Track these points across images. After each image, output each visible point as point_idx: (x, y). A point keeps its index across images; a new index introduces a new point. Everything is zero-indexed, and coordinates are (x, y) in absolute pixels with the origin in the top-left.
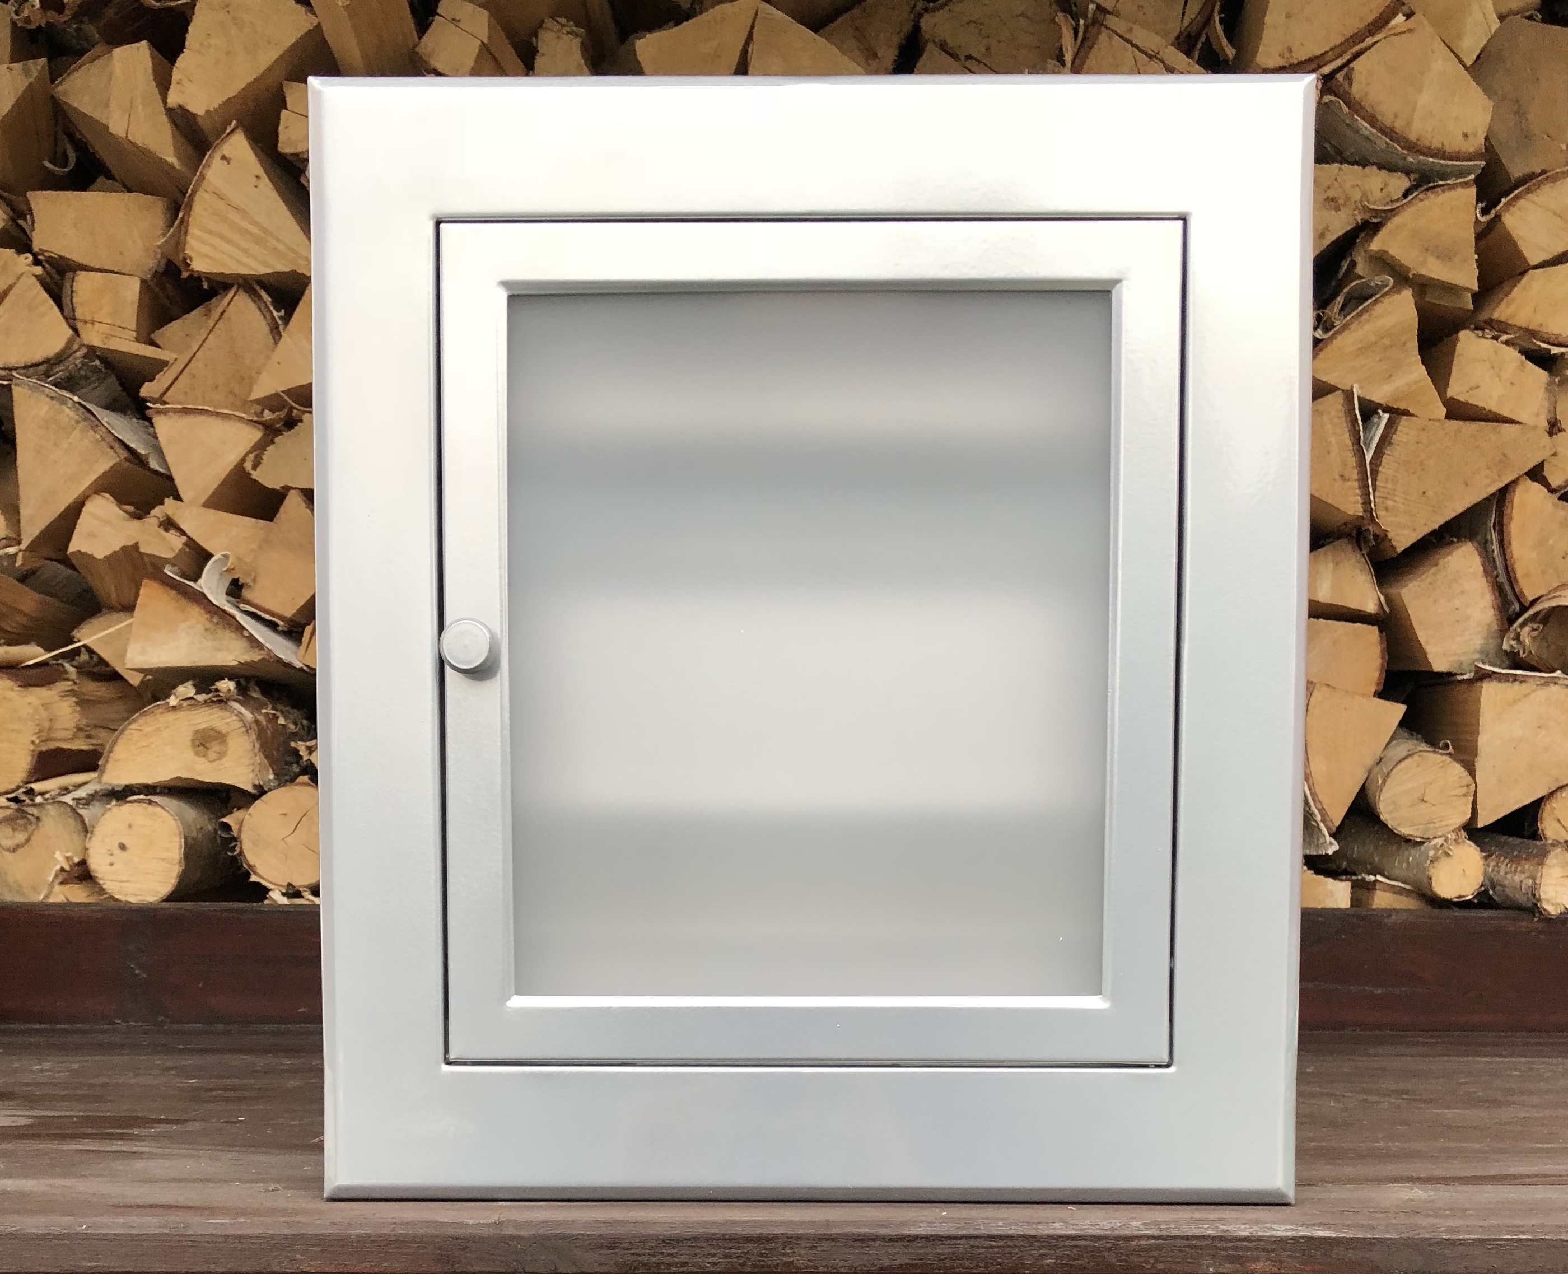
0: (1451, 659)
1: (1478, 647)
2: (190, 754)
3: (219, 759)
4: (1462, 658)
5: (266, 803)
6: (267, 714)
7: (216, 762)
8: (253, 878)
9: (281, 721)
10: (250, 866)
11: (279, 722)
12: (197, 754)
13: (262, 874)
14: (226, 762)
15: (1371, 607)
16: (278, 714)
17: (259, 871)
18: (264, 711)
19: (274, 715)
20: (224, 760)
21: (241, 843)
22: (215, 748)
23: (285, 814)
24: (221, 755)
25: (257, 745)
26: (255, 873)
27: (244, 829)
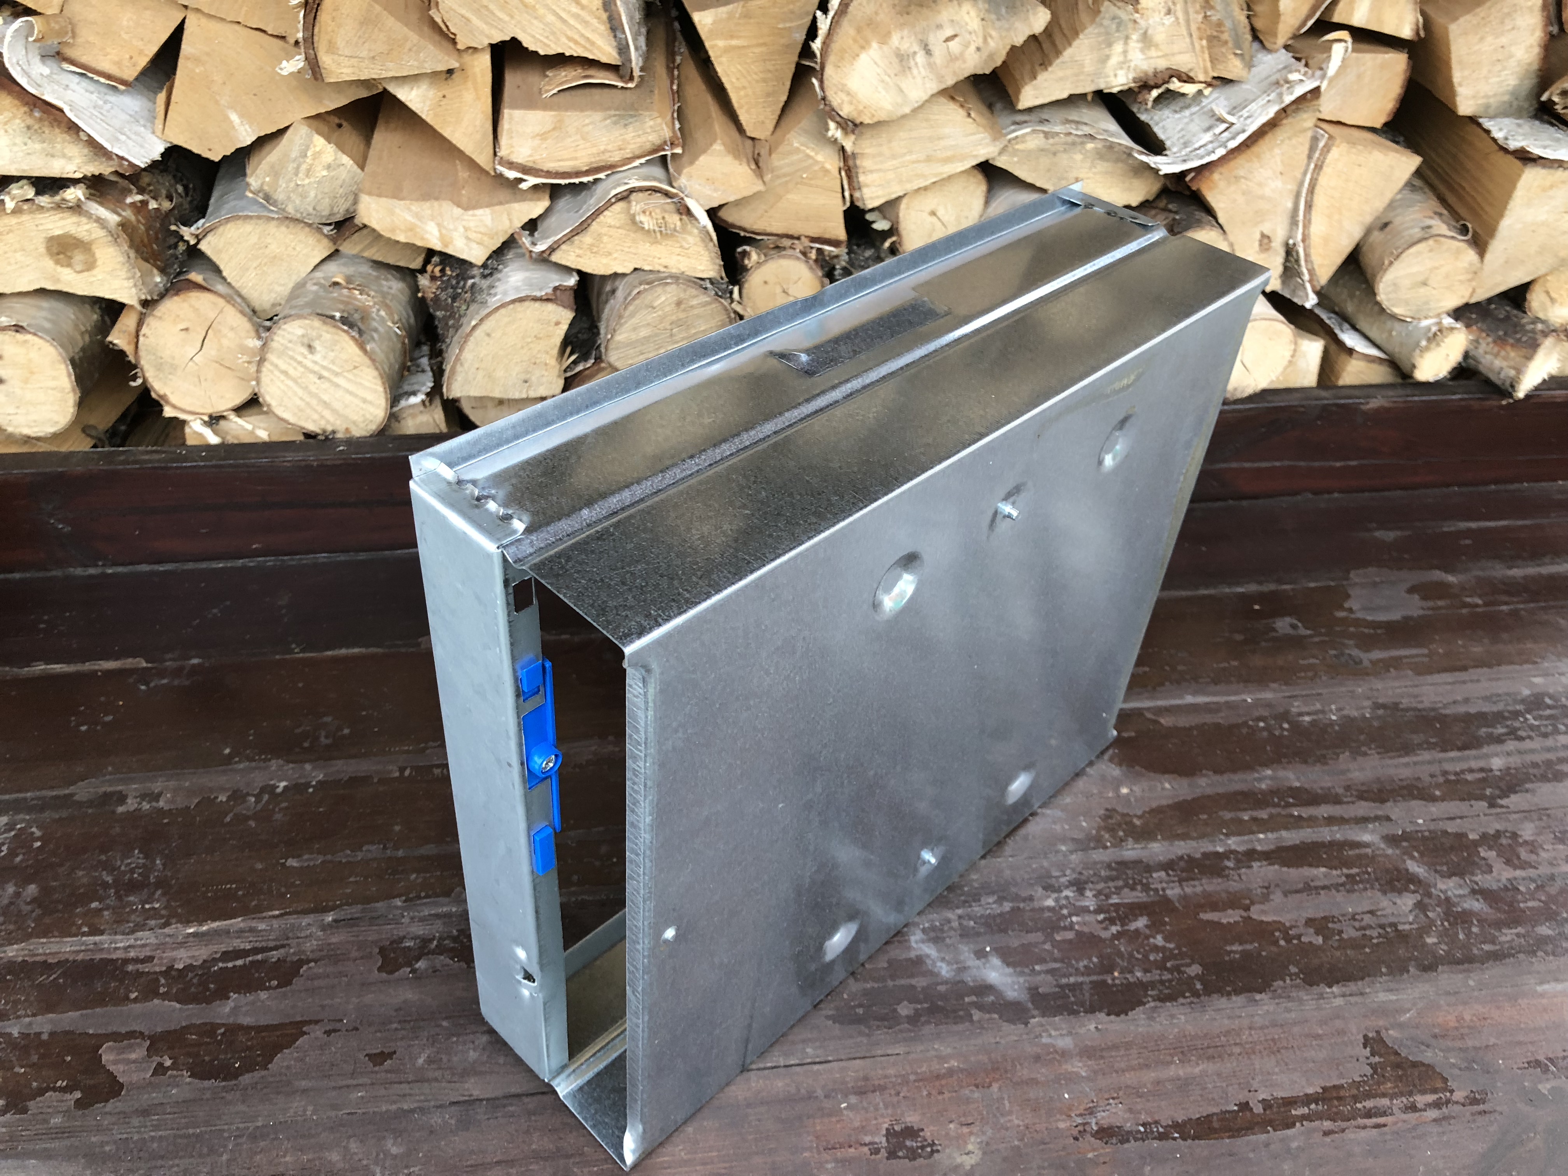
0: (1480, 102)
1: (1510, 88)
2: (49, 263)
3: (88, 270)
4: (1492, 100)
5: (160, 318)
6: (133, 204)
7: (86, 274)
8: (168, 412)
9: (153, 205)
10: (159, 396)
11: (150, 207)
12: (57, 262)
13: (178, 404)
14: (98, 273)
15: (1406, 32)
16: (146, 197)
17: (173, 399)
18: (129, 200)
19: (141, 202)
20: (95, 272)
21: (142, 370)
22: (79, 257)
23: (187, 329)
24: (90, 265)
25: (132, 254)
26: (168, 402)
27: (142, 353)
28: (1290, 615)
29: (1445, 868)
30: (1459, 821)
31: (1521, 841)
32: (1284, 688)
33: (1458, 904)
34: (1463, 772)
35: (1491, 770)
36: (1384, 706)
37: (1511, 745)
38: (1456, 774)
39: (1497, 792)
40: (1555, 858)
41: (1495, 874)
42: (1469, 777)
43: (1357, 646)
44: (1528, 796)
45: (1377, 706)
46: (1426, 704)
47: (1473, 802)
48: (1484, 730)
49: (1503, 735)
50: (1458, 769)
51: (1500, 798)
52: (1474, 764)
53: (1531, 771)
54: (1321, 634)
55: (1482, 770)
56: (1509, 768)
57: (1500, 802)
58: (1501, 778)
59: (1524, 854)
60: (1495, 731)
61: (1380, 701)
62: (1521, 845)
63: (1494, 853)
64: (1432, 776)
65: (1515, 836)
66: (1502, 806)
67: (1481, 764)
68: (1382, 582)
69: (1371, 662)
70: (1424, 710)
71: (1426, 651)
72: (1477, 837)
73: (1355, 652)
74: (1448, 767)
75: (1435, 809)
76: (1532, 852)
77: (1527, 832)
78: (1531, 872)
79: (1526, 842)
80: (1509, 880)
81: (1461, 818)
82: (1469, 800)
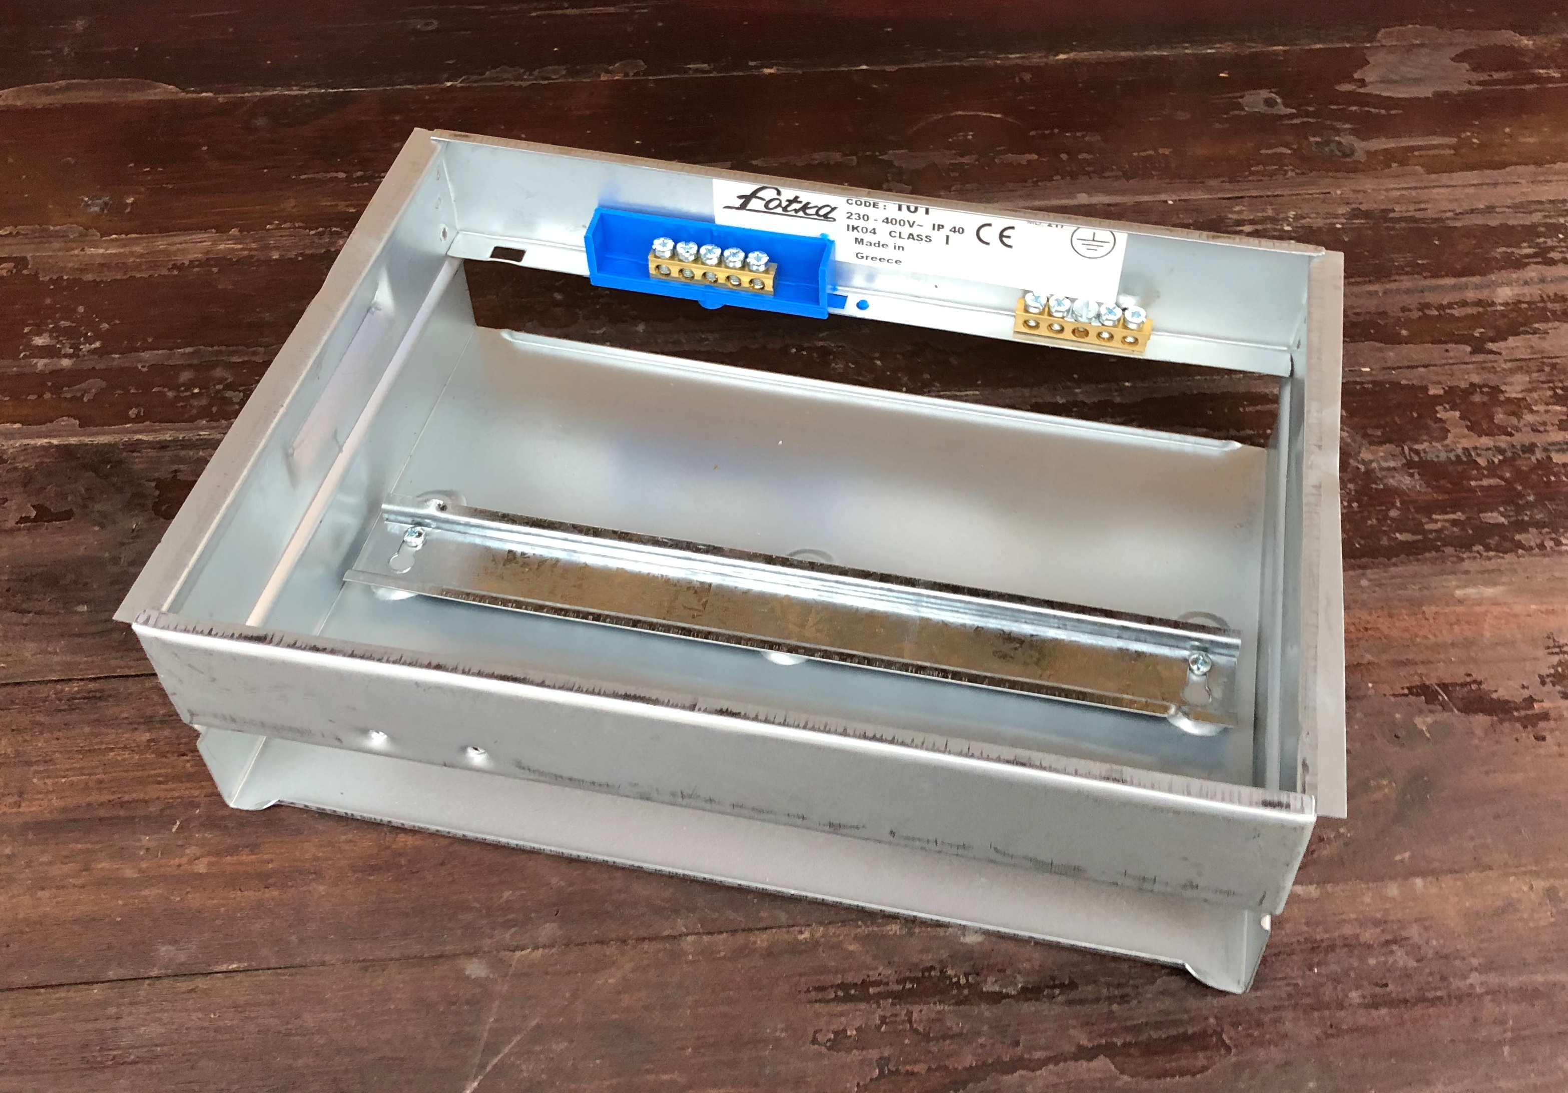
28: (1268, 87)
29: (1379, 433)
30: (1421, 370)
31: (1502, 398)
32: (1227, 185)
33: (1381, 479)
34: (1450, 305)
35: (1493, 304)
36: (1367, 214)
37: (1532, 272)
38: (1441, 307)
39: (1491, 334)
40: (1544, 424)
41: (1447, 442)
42: (1457, 312)
43: (1355, 132)
44: (1534, 340)
45: (1356, 213)
46: (1430, 214)
47: (1450, 346)
48: (1503, 249)
49: (1528, 256)
50: (1445, 303)
51: (1493, 340)
52: (1471, 295)
53: (1550, 306)
54: (1307, 114)
55: (1479, 303)
56: (1520, 302)
57: (1490, 346)
58: (1503, 315)
59: (1500, 417)
60: (1516, 251)
61: (1363, 207)
62: (1501, 404)
63: (1457, 414)
64: (1404, 309)
65: (1496, 391)
66: (1491, 352)
67: (1484, 295)
68: (1422, 45)
69: (1368, 153)
70: (1424, 220)
71: (1454, 140)
72: (1441, 392)
73: (1346, 140)
74: (1430, 298)
75: (1392, 354)
76: (1514, 414)
77: (1515, 387)
78: (1503, 441)
79: (1509, 400)
80: (1466, 450)
81: (1425, 366)
82: (1445, 343)
